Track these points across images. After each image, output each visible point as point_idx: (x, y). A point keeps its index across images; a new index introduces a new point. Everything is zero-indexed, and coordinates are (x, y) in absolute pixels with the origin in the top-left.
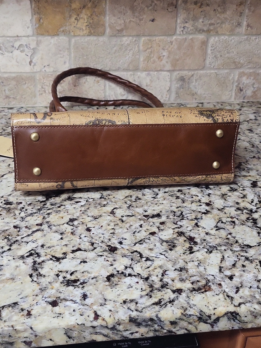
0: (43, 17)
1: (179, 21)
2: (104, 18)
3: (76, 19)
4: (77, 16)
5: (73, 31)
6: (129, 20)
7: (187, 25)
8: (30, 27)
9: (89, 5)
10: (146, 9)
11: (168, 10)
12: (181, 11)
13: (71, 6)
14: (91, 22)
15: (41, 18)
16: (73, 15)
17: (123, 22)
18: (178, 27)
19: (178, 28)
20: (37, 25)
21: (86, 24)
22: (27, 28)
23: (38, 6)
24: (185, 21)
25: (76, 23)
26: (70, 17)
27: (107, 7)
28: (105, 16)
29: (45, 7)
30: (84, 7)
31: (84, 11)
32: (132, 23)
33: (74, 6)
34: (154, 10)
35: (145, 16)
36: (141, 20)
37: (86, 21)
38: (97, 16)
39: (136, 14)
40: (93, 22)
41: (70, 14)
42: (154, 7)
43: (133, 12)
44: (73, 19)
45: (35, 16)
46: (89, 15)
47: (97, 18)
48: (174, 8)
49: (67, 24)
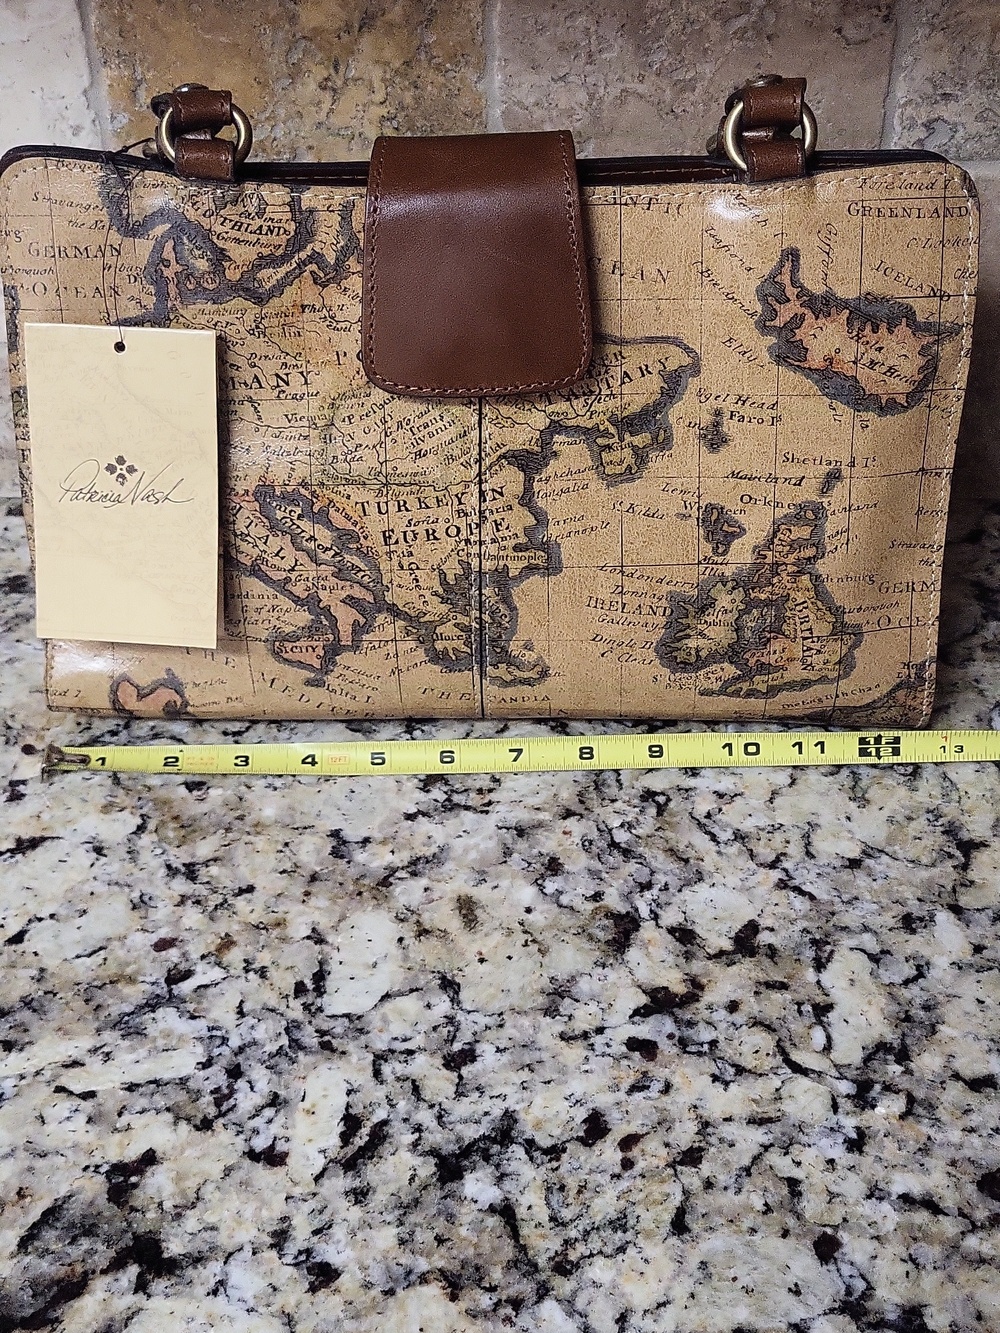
0: (149, 76)
1: (901, 92)
2: (480, 78)
3: (324, 88)
4: (332, 71)
5: (310, 148)
6: (615, 90)
7: (947, 111)
8: (88, 124)
9: (396, 13)
10: (715, 29)
11: (839, 31)
12: (915, 34)
13: (293, 19)
14: (408, 98)
15: (140, 82)
16: (308, 64)
17: (582, 96)
18: (896, 121)
19: (898, 129)
20: (123, 119)
21: (383, 111)
22: (69, 133)
23: (122, 18)
24: (940, 91)
25: (326, 106)
26: (295, 73)
27: (495, 23)
28: (482, 68)
29: (154, 26)
30: (367, 22)
31: (366, 42)
32: (633, 106)
33: (310, 17)
34: (759, 34)
35: (707, 69)
36: (683, 90)
37: (379, 97)
38: (438, 68)
39: (658, 58)
40: (417, 99)
41: (295, 58)
42: (761, 16)
43: (642, 48)
44: (313, 86)
45: (105, 71)
46: (397, 64)
47: (441, 79)
48: (878, 25)
49: (282, 112)
